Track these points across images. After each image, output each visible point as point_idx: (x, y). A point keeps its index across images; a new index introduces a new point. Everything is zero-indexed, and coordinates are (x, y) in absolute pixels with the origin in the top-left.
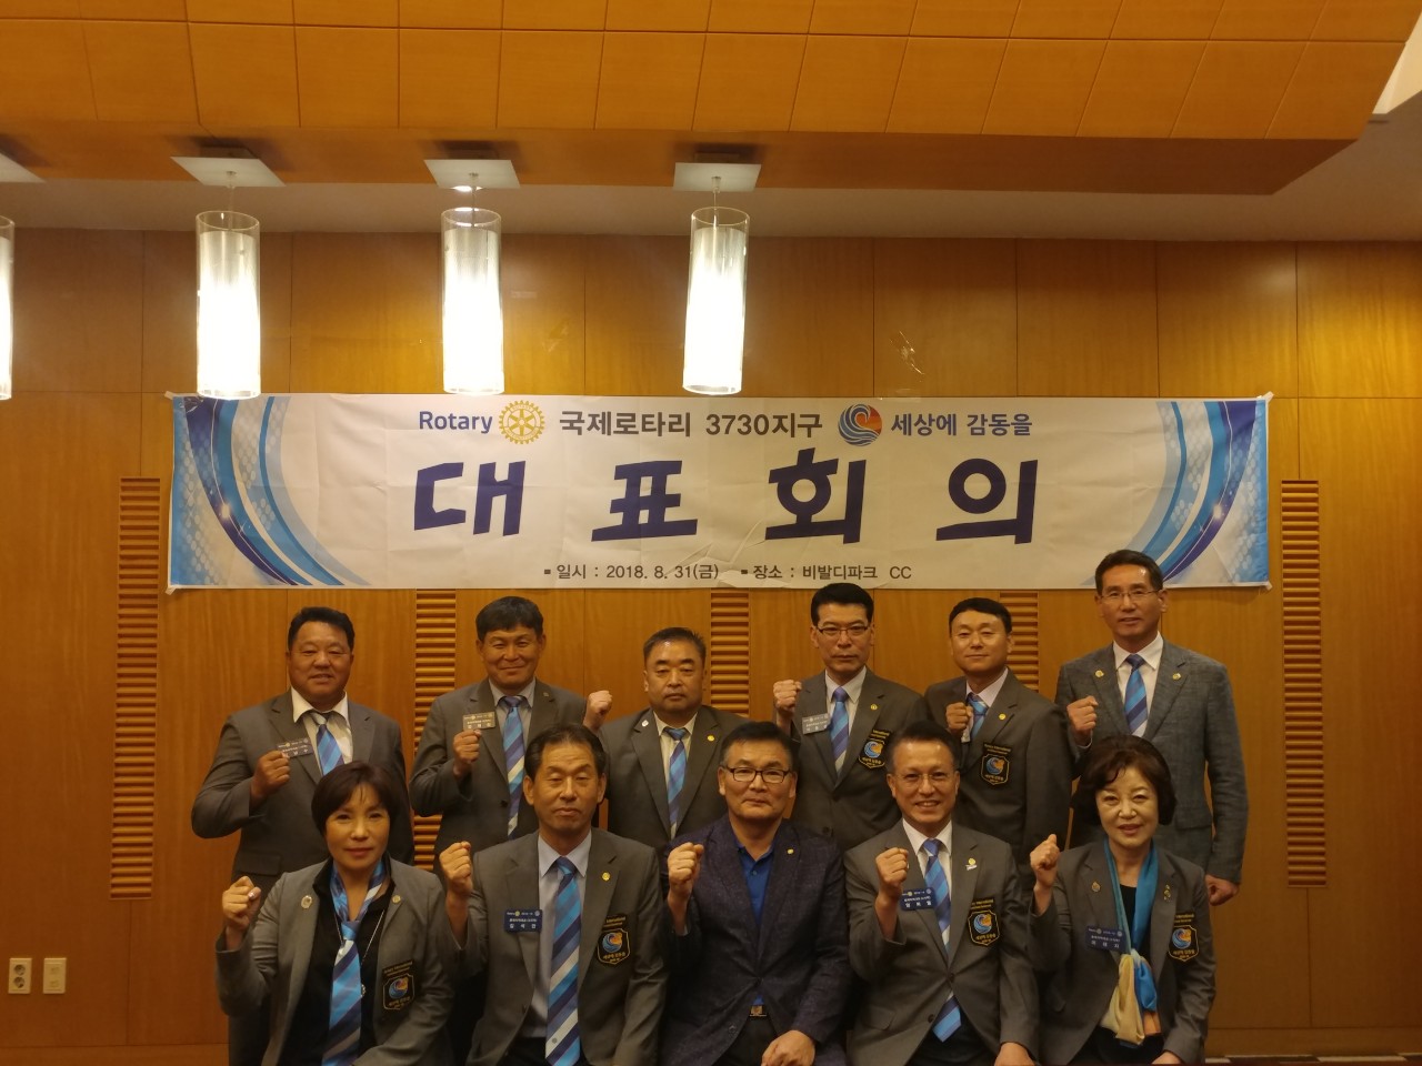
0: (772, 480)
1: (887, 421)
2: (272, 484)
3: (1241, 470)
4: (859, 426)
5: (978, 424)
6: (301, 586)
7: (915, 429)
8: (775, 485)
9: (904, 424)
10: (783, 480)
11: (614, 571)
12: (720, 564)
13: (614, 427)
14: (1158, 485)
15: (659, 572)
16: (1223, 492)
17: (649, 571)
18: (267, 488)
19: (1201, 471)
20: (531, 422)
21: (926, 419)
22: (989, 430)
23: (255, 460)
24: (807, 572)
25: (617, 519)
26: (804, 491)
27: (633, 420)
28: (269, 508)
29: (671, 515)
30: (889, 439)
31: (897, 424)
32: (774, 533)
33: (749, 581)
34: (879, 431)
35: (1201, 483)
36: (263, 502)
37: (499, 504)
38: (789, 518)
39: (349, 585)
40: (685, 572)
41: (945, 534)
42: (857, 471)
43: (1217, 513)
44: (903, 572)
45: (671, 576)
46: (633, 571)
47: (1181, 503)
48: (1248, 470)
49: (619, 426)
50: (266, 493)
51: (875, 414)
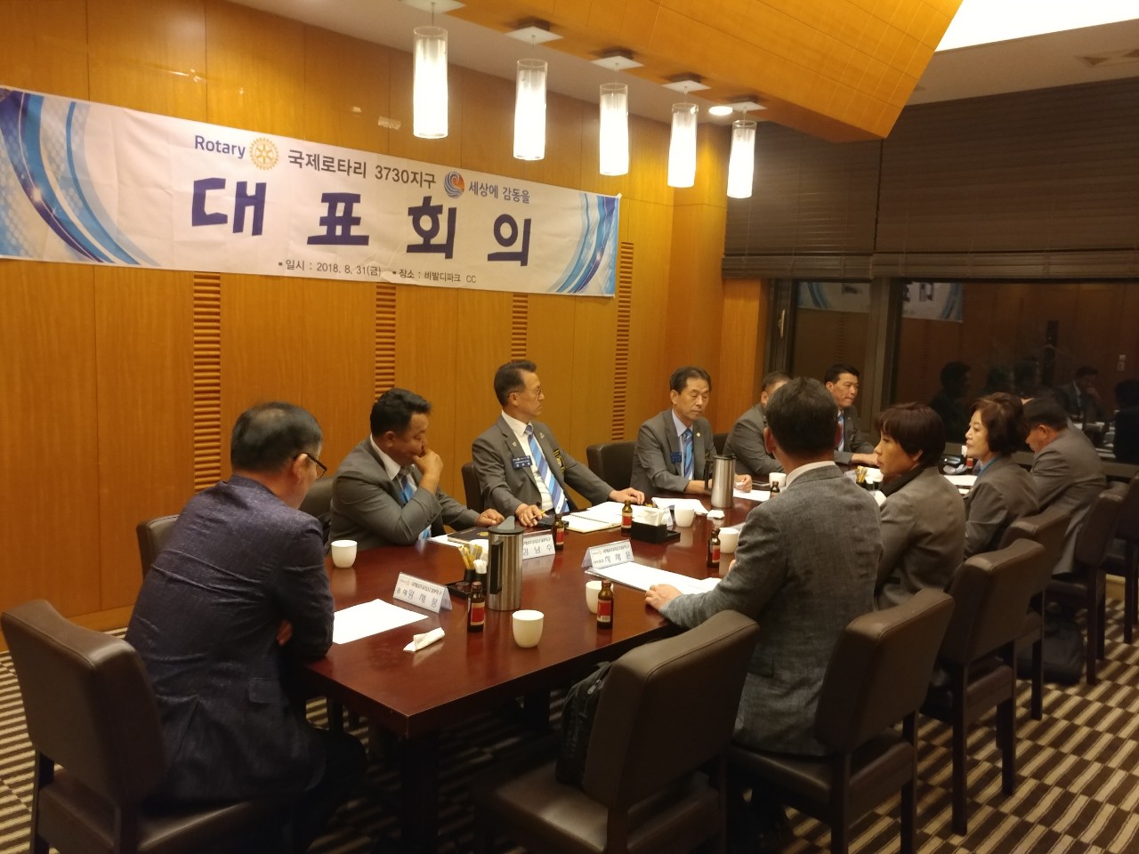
0: (409, 214)
1: (467, 185)
2: (80, 177)
3: (608, 234)
4: (453, 186)
5: (507, 193)
6: (106, 263)
7: (479, 192)
8: (411, 217)
9: (474, 187)
10: (416, 213)
11: (322, 266)
12: (382, 266)
13: (321, 166)
14: (578, 239)
15: (347, 269)
16: (601, 247)
17: (341, 268)
18: (76, 180)
19: (593, 233)
20: (270, 155)
21: (484, 186)
22: (512, 197)
23: (64, 154)
24: (427, 275)
25: (323, 231)
26: (426, 223)
28: (76, 197)
29: (355, 231)
30: (468, 194)
31: (471, 187)
32: (412, 249)
33: (396, 279)
34: (463, 190)
35: (593, 239)
36: (72, 191)
37: (249, 211)
38: (419, 240)
40: (362, 270)
41: (492, 257)
42: (452, 212)
43: (598, 257)
44: (471, 278)
45: (355, 272)
46: (333, 267)
47: (585, 250)
48: (610, 235)
49: (324, 165)
50: (74, 184)
51: (461, 179)
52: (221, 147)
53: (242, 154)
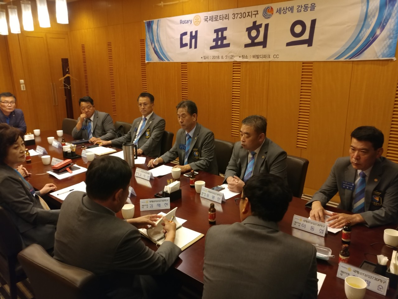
0: (246, 31)
2: (159, 39)
3: (390, 15)
4: (268, 13)
5: (300, 8)
6: (164, 61)
7: (282, 12)
9: (279, 11)
10: (249, 30)
11: (214, 57)
12: (235, 55)
13: (214, 20)
14: (356, 23)
15: (222, 57)
16: (381, 24)
17: (220, 57)
18: (158, 40)
19: (374, 16)
20: (199, 20)
21: (285, 9)
22: (302, 10)
23: (156, 34)
24: (254, 57)
25: (214, 44)
26: (254, 33)
27: (218, 17)
28: (159, 45)
29: (225, 42)
30: (276, 15)
31: (277, 11)
32: (247, 46)
33: (241, 60)
34: (273, 14)
35: (373, 22)
36: (158, 43)
37: (193, 41)
38: (249, 41)
39: (171, 61)
40: (227, 57)
41: (289, 44)
42: (267, 26)
43: (378, 32)
44: (276, 56)
45: (225, 58)
46: (217, 57)
47: (364, 29)
48: (393, 14)
49: (215, 19)
50: (158, 41)
51: (272, 8)
52: (186, 22)
53: (191, 22)
